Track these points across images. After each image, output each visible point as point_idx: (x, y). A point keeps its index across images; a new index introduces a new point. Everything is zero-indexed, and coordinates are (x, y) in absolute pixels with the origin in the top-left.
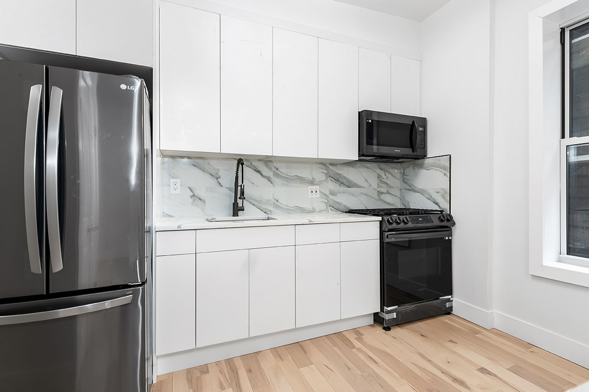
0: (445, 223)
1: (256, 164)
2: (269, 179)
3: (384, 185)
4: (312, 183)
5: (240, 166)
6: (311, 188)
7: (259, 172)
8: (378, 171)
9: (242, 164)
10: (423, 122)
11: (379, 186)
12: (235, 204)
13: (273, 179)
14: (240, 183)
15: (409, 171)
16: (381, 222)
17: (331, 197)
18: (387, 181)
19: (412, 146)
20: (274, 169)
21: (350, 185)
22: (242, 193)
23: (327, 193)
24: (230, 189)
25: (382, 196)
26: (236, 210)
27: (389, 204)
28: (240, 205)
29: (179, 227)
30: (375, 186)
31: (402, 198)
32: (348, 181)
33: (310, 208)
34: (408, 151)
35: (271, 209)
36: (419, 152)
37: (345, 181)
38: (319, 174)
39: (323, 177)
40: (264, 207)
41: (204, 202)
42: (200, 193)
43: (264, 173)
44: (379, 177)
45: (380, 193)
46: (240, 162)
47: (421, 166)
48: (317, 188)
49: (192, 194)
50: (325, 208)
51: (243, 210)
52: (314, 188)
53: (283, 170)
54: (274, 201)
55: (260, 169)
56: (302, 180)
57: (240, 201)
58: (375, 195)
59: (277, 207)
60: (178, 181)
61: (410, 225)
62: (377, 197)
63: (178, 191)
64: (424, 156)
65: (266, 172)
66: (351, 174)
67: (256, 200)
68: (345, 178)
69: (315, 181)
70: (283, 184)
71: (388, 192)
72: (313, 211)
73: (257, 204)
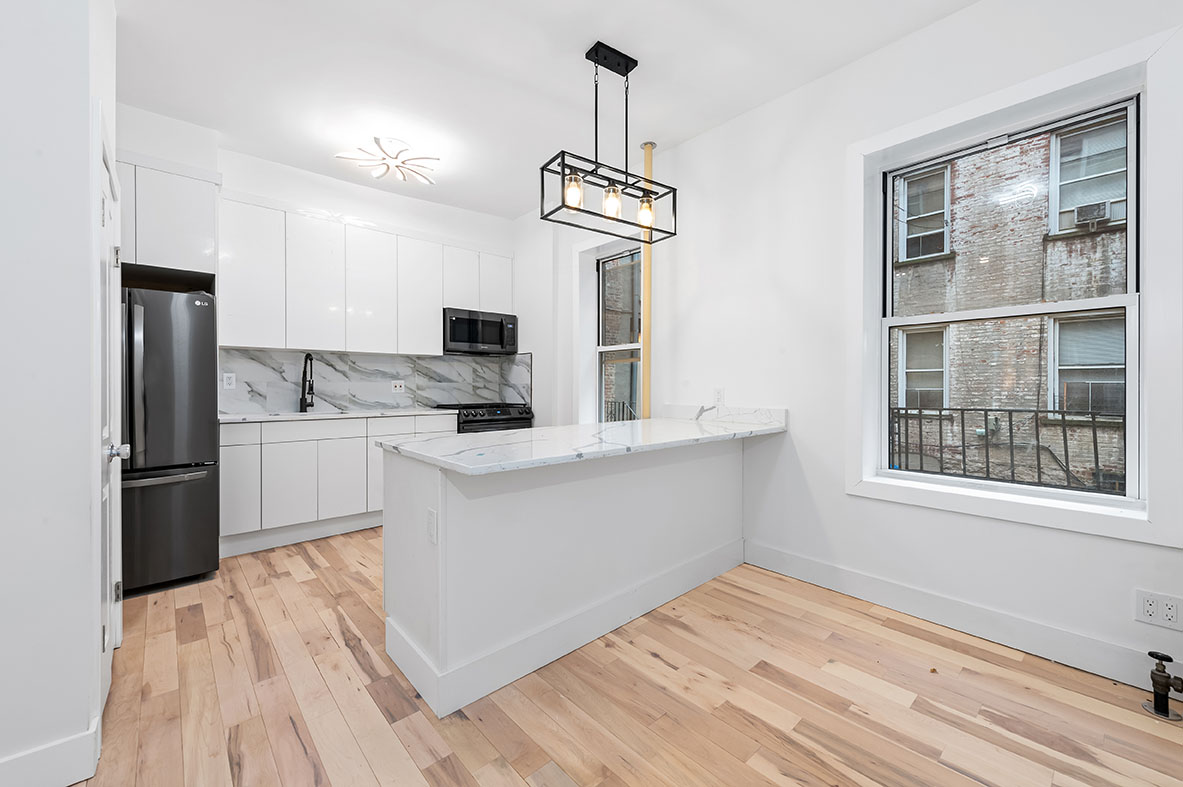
0: (524, 415)
1: (328, 357)
2: (344, 374)
3: (481, 380)
4: (395, 377)
5: (309, 362)
6: (394, 382)
7: (332, 366)
8: (474, 365)
9: (311, 360)
10: (513, 319)
11: (474, 381)
12: (303, 400)
13: (349, 373)
14: (308, 378)
15: (505, 365)
16: (458, 415)
17: (419, 392)
18: (484, 375)
19: (501, 342)
20: (350, 363)
21: (441, 379)
22: (311, 388)
23: (415, 389)
24: (296, 384)
25: (478, 391)
26: (303, 405)
27: (486, 399)
28: (309, 401)
29: (244, 419)
30: (471, 381)
31: (500, 393)
32: (438, 375)
33: (395, 404)
34: (497, 348)
36: (508, 348)
37: (433, 375)
38: (404, 369)
39: (409, 371)
40: (338, 403)
41: (265, 398)
42: (262, 389)
43: (338, 368)
44: (475, 371)
45: (475, 388)
46: (309, 357)
47: (513, 362)
48: (401, 382)
49: (250, 389)
50: (411, 403)
51: (312, 406)
52: (398, 383)
53: (362, 365)
54: (350, 396)
55: (333, 363)
56: (384, 374)
57: (308, 398)
58: (471, 390)
59: (355, 403)
60: (233, 375)
61: (486, 417)
62: (472, 393)
63: (233, 386)
64: (515, 352)
65: (340, 365)
66: (442, 368)
67: (326, 395)
68: (435, 372)
69: (399, 375)
70: (362, 379)
71: (485, 387)
72: (397, 407)
73: (331, 400)
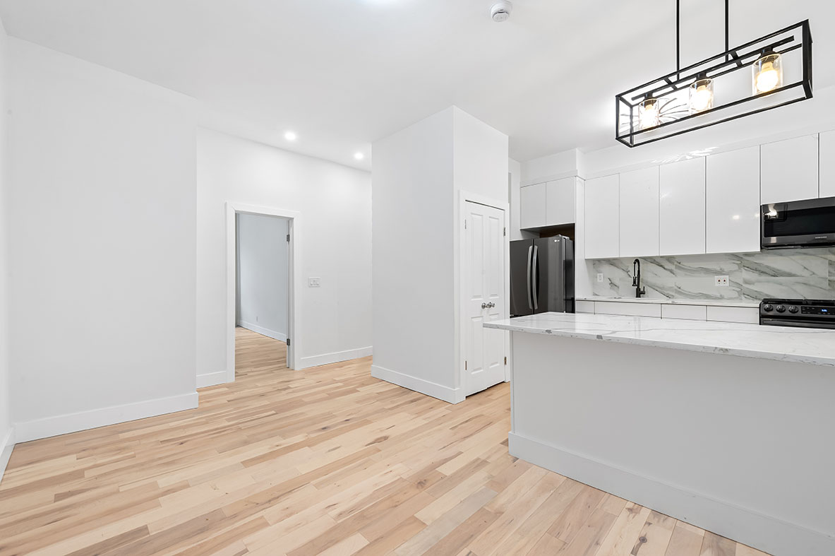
2: (671, 271)
4: (721, 273)
5: (637, 264)
6: (717, 278)
7: (661, 266)
9: (639, 263)
12: (638, 290)
13: (676, 270)
17: (746, 286)
20: (676, 263)
21: (777, 274)
23: (741, 282)
26: (639, 293)
30: (825, 275)
32: (773, 270)
33: (718, 295)
35: (673, 294)
37: (767, 270)
38: (730, 266)
39: (735, 268)
40: (666, 292)
41: (618, 287)
42: (617, 282)
43: (666, 267)
46: (637, 261)
48: (727, 277)
49: (610, 282)
50: (737, 296)
51: (646, 294)
52: (722, 278)
53: (686, 264)
54: (676, 288)
55: (662, 264)
56: (708, 271)
58: (825, 285)
59: (680, 293)
60: (602, 274)
63: (602, 281)
65: (668, 266)
67: (659, 287)
68: (768, 267)
69: (723, 271)
70: (686, 275)
72: (721, 298)
